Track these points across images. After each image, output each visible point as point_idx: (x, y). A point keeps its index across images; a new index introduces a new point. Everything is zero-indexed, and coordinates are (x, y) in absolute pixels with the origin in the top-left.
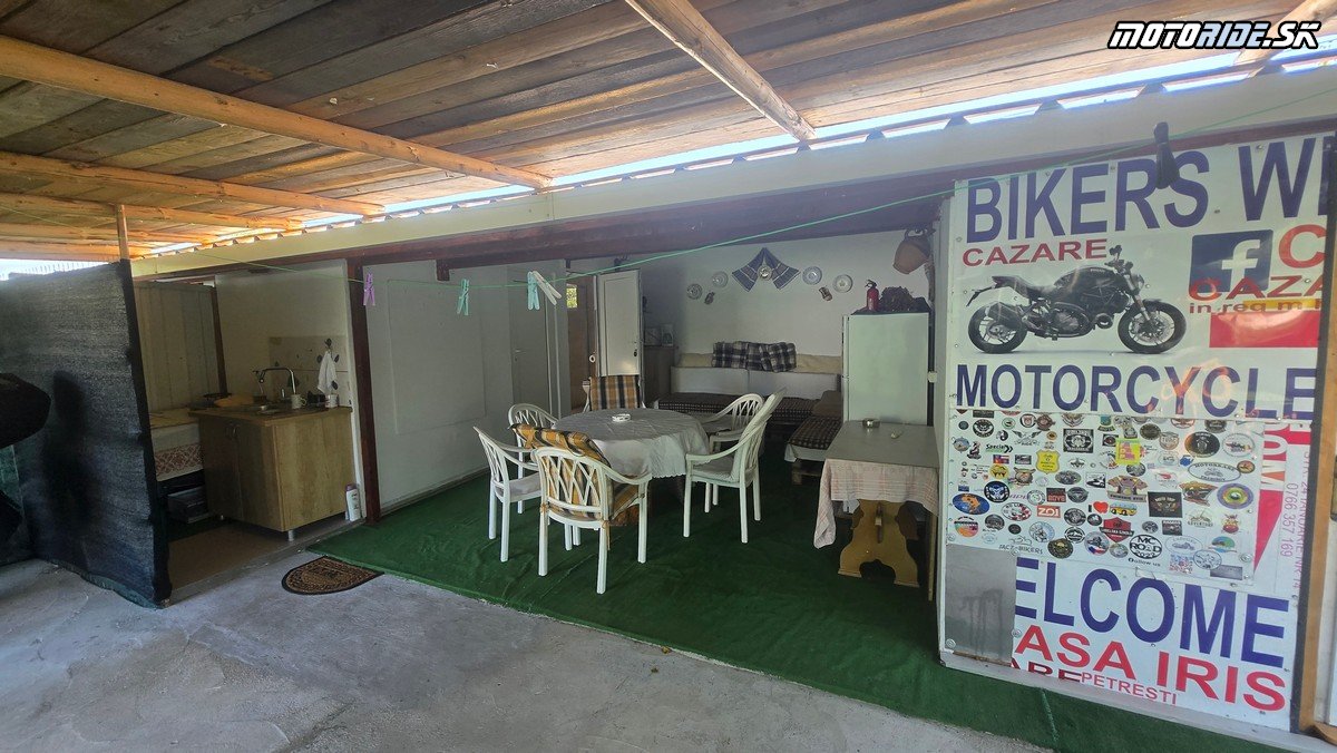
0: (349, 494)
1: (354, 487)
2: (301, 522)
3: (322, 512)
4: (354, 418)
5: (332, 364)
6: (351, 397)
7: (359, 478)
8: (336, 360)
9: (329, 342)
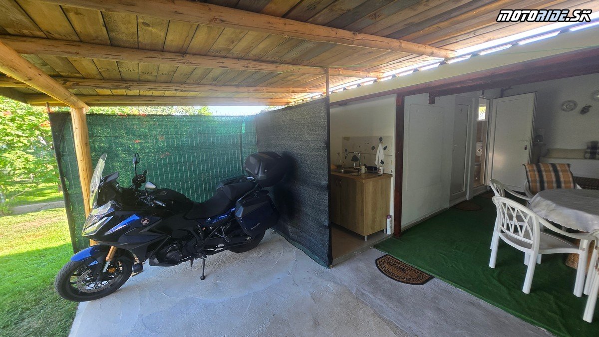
0: (388, 220)
1: (391, 217)
2: (371, 232)
3: (377, 229)
4: (393, 180)
5: (382, 151)
6: (391, 168)
7: (392, 213)
8: (385, 149)
9: (381, 139)
